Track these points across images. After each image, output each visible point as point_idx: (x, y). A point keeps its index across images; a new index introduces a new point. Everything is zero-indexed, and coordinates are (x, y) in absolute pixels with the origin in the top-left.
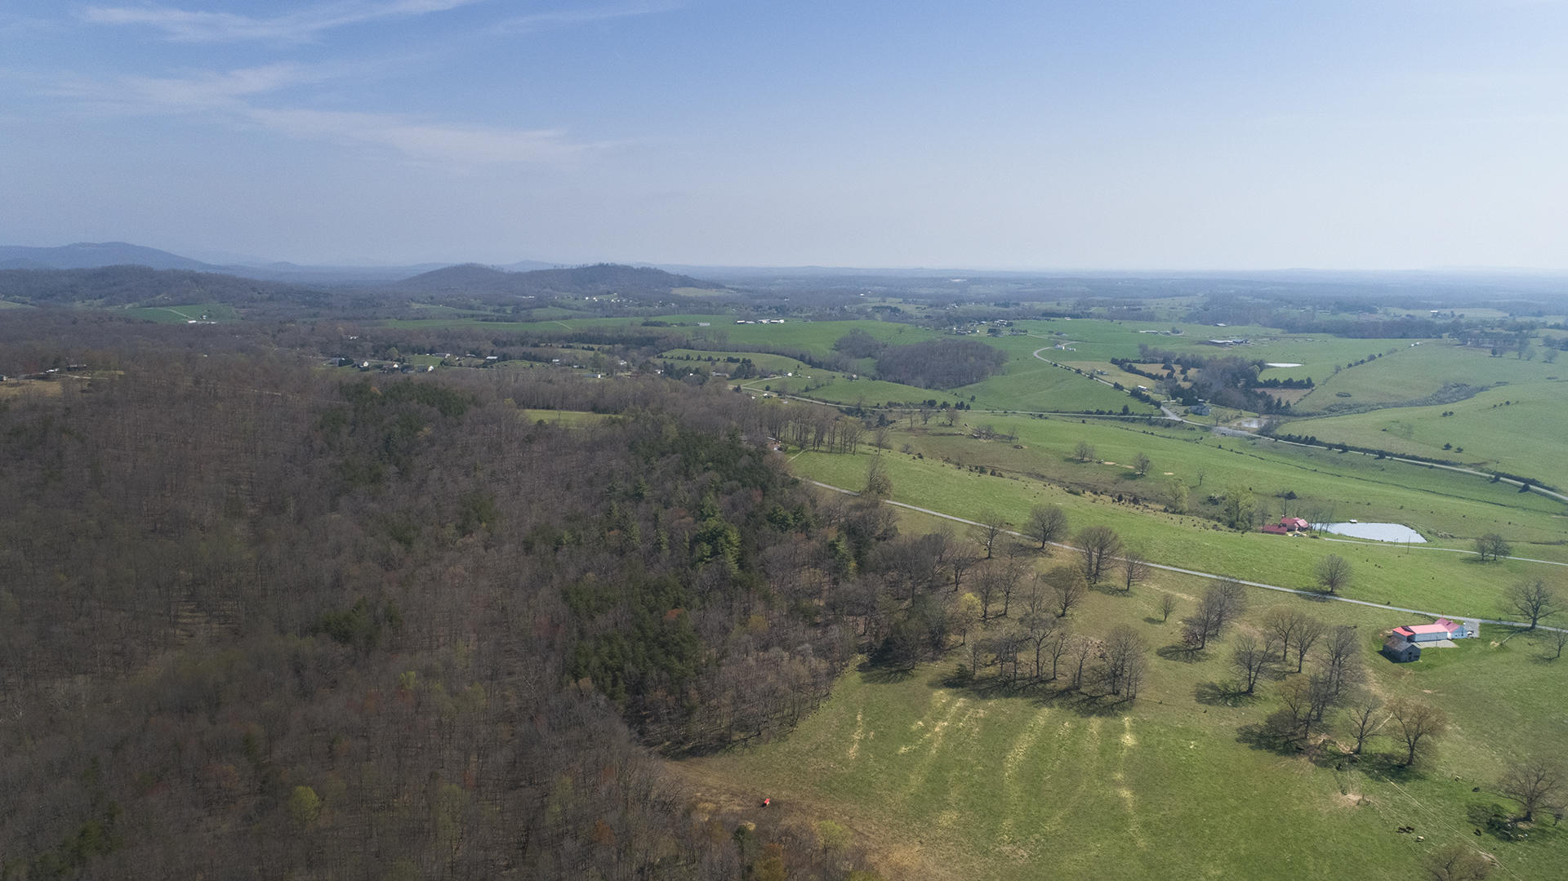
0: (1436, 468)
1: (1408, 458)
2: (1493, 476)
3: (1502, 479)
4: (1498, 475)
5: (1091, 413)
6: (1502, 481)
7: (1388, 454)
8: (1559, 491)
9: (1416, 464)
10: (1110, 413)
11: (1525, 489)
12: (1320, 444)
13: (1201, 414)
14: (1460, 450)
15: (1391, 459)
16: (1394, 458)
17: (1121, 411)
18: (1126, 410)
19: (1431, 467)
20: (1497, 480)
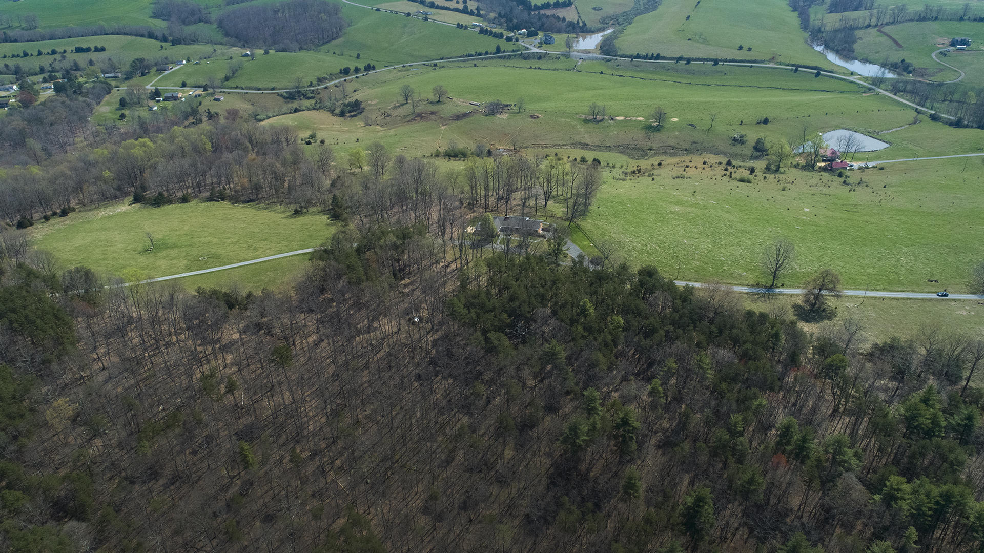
0: (754, 66)
1: (730, 61)
2: (794, 68)
3: (799, 69)
4: (798, 66)
5: (472, 56)
6: (800, 71)
7: (721, 61)
8: (836, 73)
9: (741, 66)
10: (487, 53)
11: (818, 75)
12: (664, 58)
13: (550, 44)
14: (750, 49)
15: (723, 64)
16: (725, 63)
17: (494, 50)
18: (498, 50)
19: (751, 66)
20: (796, 70)
